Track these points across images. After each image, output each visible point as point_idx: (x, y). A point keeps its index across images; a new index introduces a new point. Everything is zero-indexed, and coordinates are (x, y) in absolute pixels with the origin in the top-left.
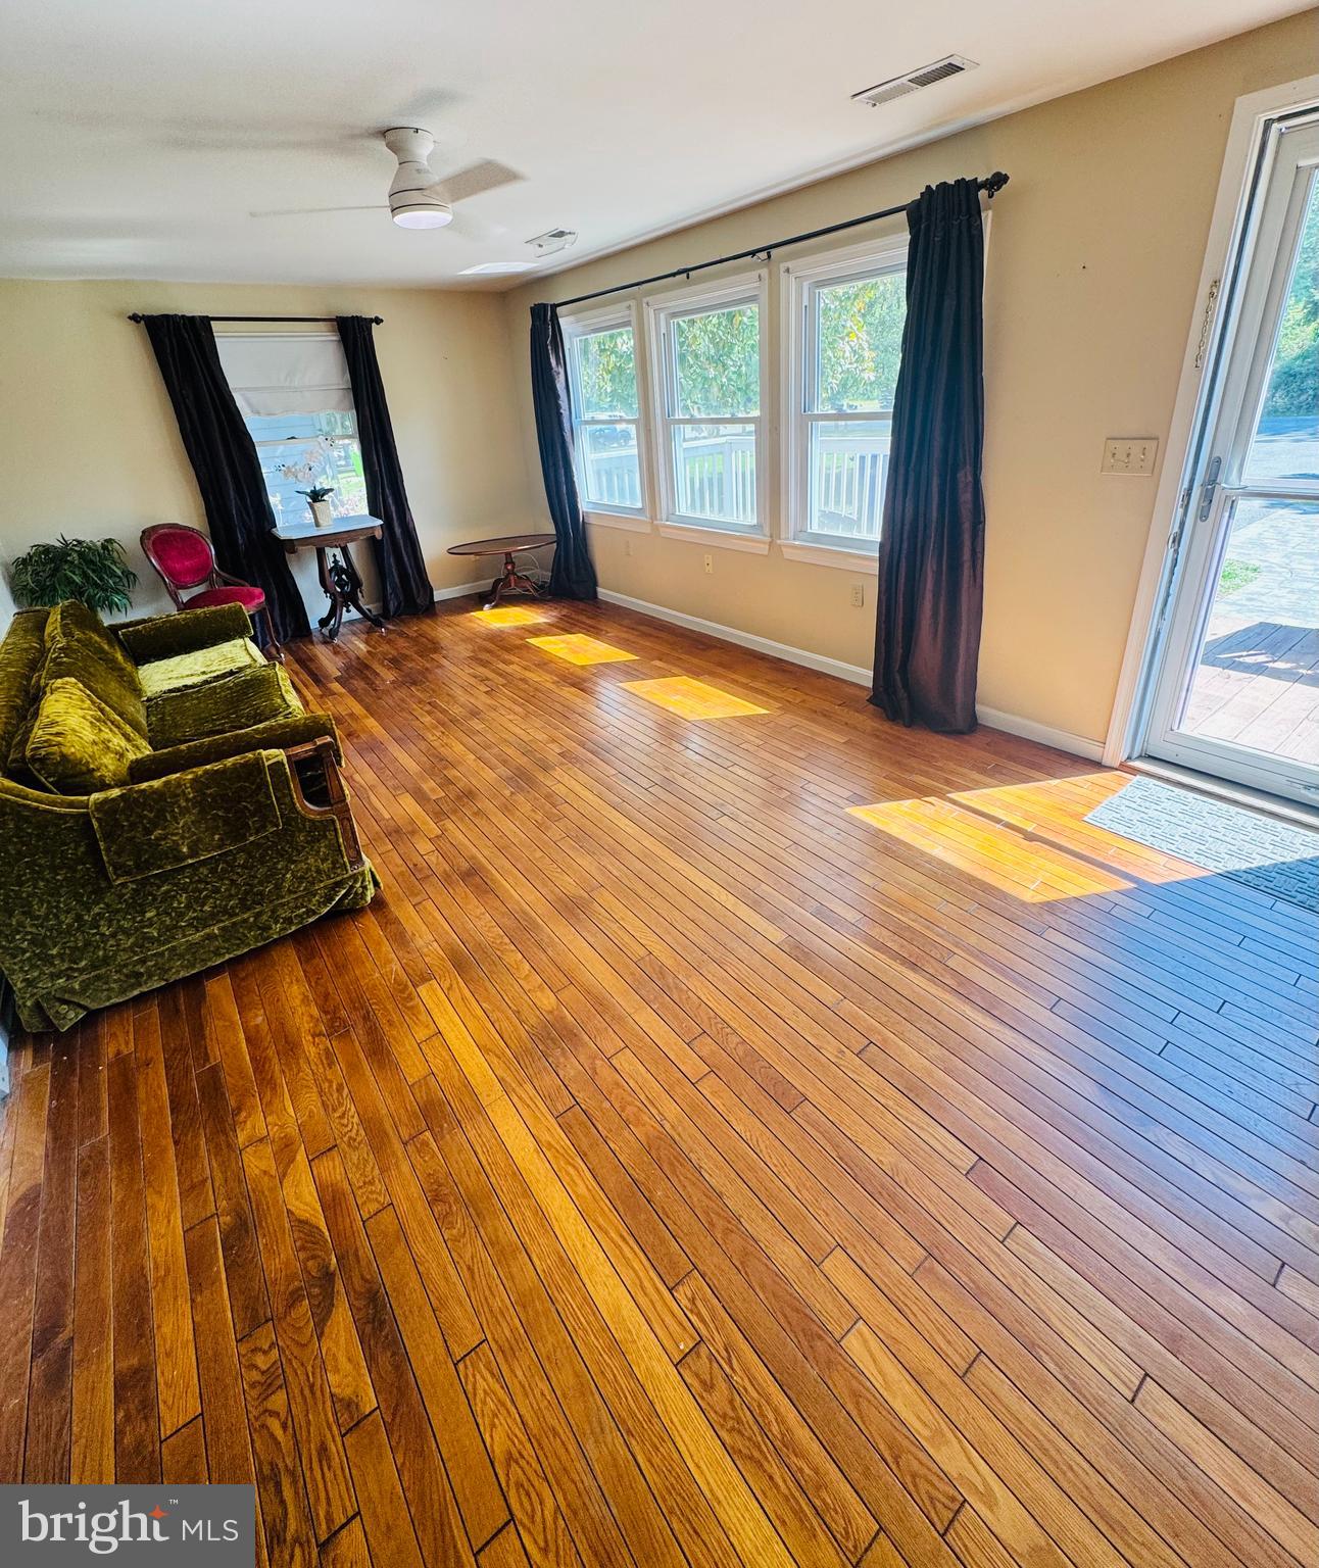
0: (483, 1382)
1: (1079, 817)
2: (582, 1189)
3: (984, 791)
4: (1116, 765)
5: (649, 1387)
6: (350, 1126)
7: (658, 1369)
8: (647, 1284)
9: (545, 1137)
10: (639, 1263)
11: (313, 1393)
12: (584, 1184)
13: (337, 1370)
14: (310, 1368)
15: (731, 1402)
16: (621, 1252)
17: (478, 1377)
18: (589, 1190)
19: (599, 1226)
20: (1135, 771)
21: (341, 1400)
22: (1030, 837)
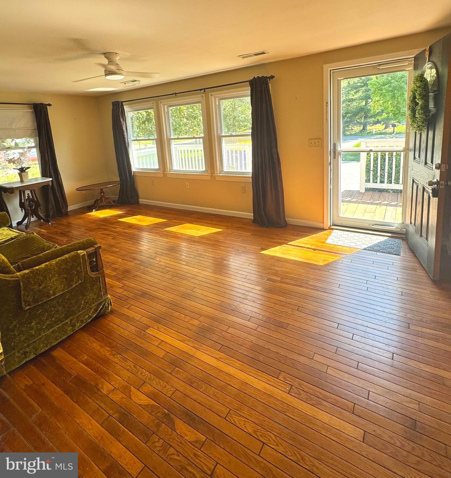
0: (236, 419)
1: (324, 242)
2: (237, 365)
3: (297, 240)
4: (328, 228)
5: (284, 401)
6: (146, 376)
7: (284, 396)
8: (270, 379)
9: (217, 356)
10: (265, 375)
11: (182, 444)
12: (238, 364)
13: (187, 435)
14: (177, 439)
15: (307, 395)
16: (258, 375)
17: (234, 418)
18: (240, 364)
19: (248, 372)
20: (333, 229)
21: (193, 442)
22: (314, 250)
